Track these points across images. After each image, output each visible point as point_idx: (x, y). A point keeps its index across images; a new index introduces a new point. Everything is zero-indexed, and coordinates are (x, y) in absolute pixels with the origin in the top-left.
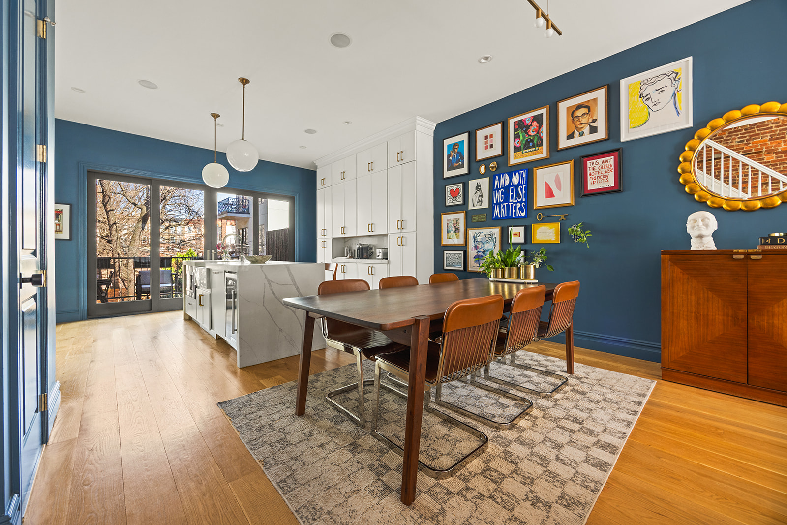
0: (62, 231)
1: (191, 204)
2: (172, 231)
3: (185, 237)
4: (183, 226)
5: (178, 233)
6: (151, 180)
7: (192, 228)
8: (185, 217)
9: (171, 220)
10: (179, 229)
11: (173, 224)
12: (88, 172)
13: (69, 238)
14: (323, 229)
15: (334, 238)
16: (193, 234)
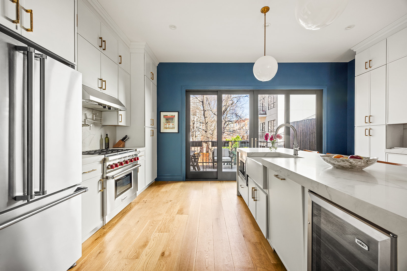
0: (175, 128)
1: (237, 112)
2: (229, 126)
3: (235, 129)
4: (234, 124)
5: (232, 127)
6: (218, 91)
7: (238, 124)
8: (235, 119)
9: (229, 121)
10: (232, 125)
11: (230, 123)
12: (186, 91)
13: (177, 132)
14: (368, 115)
15: (389, 125)
16: (238, 127)
